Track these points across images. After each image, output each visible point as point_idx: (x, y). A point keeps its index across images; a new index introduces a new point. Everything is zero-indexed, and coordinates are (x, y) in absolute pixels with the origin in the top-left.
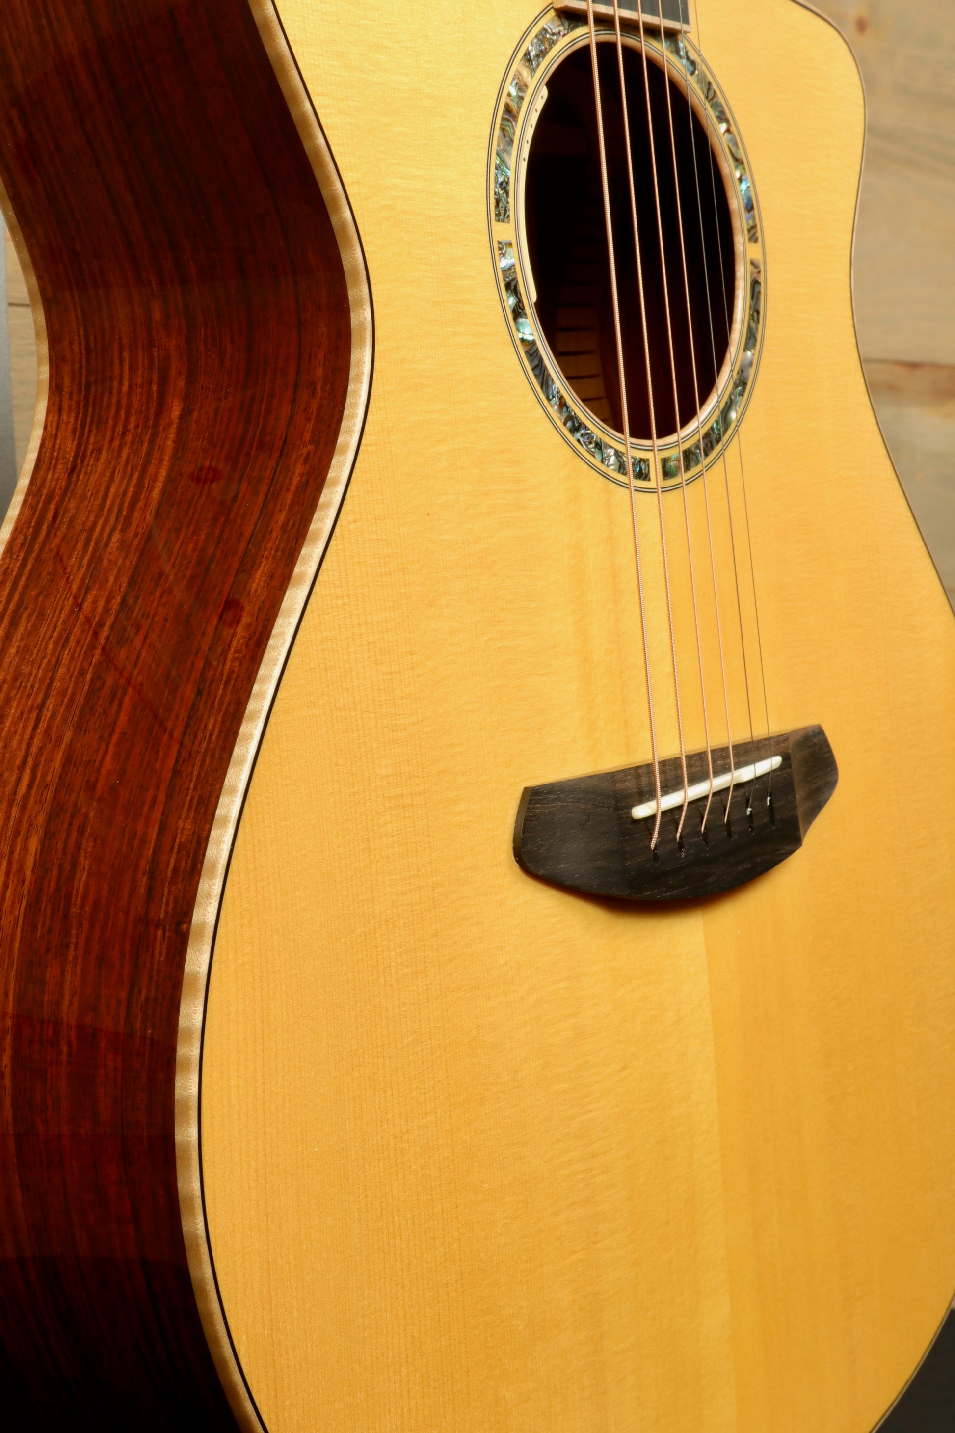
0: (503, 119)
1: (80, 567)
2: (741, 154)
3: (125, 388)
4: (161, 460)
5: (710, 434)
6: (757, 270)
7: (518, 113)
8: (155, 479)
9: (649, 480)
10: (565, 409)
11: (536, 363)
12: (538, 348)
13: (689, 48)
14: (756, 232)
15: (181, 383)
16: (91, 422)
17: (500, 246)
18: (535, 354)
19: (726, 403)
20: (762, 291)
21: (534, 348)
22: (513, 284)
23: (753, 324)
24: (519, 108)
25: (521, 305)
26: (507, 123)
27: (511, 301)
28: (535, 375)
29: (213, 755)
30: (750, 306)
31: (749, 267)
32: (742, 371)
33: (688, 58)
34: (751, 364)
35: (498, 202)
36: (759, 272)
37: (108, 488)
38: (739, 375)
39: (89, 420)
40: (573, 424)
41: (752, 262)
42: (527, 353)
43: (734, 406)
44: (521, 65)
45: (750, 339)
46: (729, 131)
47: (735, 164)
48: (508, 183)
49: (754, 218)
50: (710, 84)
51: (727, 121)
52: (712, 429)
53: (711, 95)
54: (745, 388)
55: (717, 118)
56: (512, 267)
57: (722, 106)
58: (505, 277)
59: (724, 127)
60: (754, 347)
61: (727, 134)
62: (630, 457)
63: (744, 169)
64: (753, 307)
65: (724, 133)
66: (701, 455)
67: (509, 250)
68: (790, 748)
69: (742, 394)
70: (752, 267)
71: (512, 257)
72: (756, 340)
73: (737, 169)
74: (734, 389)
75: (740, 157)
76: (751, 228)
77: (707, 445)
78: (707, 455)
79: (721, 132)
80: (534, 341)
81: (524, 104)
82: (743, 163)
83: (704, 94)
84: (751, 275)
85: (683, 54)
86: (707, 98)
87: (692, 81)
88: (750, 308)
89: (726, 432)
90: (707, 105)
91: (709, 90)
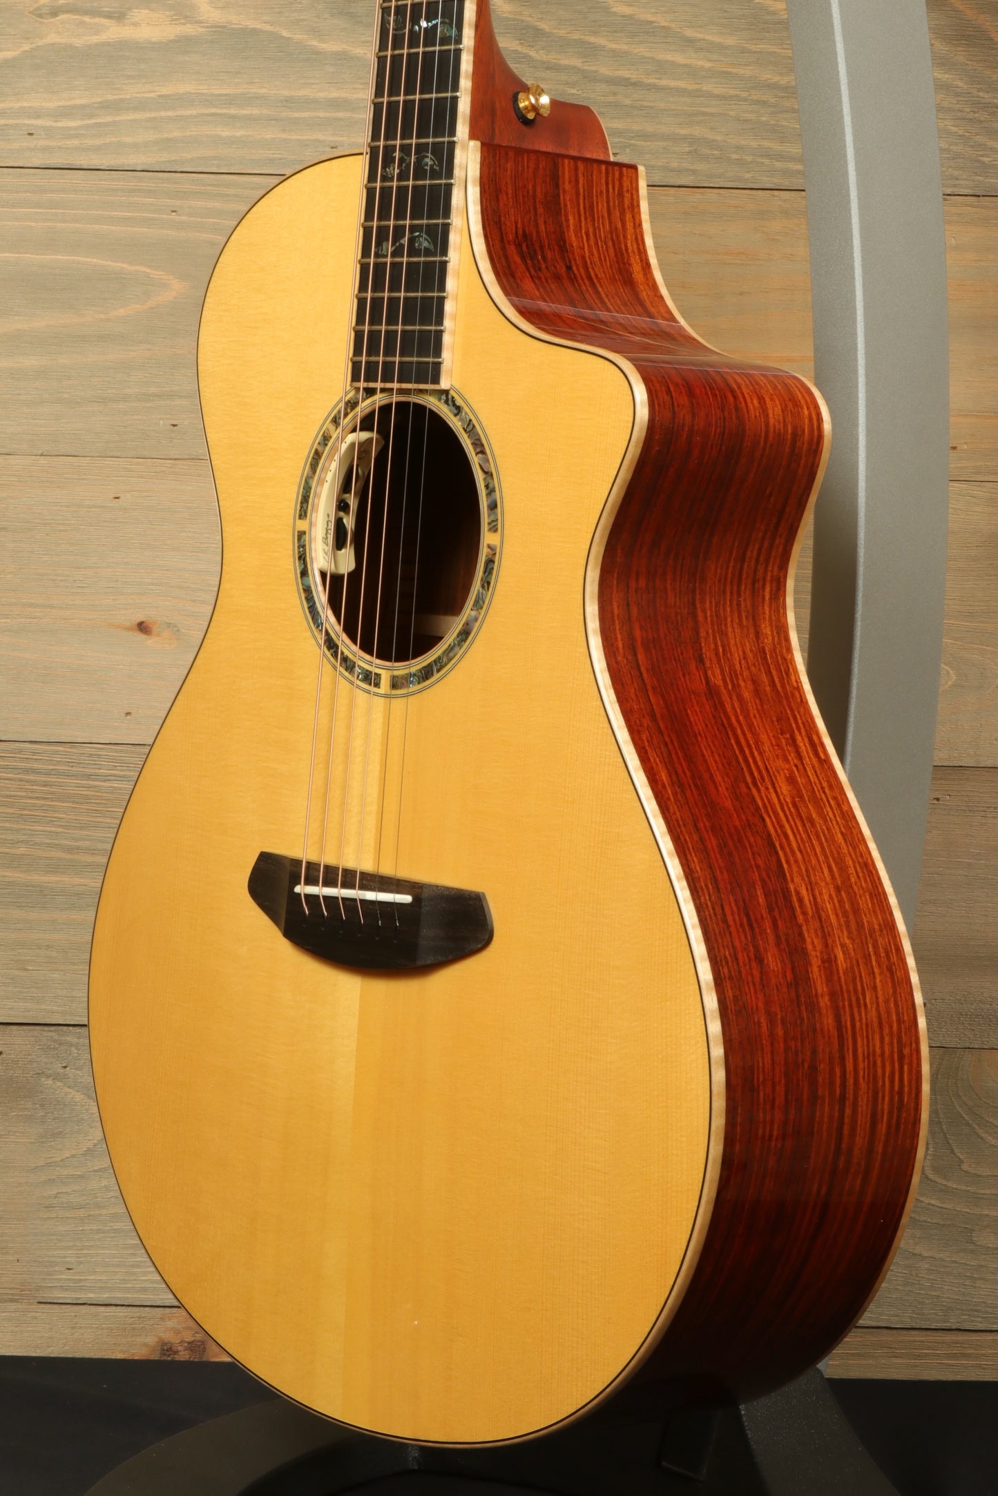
2: (491, 469)
5: (432, 667)
6: (491, 552)
7: (323, 454)
9: (379, 688)
10: (325, 634)
11: (311, 604)
12: (313, 596)
14: (498, 524)
17: (299, 534)
18: (310, 598)
19: (450, 645)
20: (495, 568)
21: (310, 596)
22: (303, 556)
23: (482, 591)
25: (306, 570)
26: (313, 461)
27: (301, 567)
28: (309, 612)
30: (482, 577)
31: (485, 549)
32: (467, 624)
33: (453, 404)
34: (476, 619)
35: (301, 508)
36: (495, 554)
38: (464, 627)
40: (330, 643)
41: (489, 546)
42: (306, 598)
43: (457, 649)
44: (330, 424)
45: (478, 602)
46: (483, 452)
47: (484, 476)
48: (309, 497)
49: (496, 515)
50: (470, 420)
51: (482, 445)
52: (435, 661)
53: (470, 428)
54: (468, 637)
55: (473, 444)
56: (304, 546)
57: (479, 435)
58: (299, 552)
59: (478, 450)
60: (482, 608)
61: (480, 455)
62: (367, 671)
63: (493, 479)
64: (484, 579)
65: (477, 454)
66: (423, 678)
67: (304, 537)
68: (425, 895)
69: (465, 640)
70: (489, 550)
71: (305, 541)
72: (484, 603)
73: (485, 479)
74: (458, 636)
75: (490, 471)
76: (493, 521)
77: (428, 672)
78: (427, 679)
79: (473, 454)
80: (311, 591)
81: (328, 448)
82: (492, 475)
83: (464, 428)
84: (487, 556)
85: (450, 402)
86: (465, 430)
87: (455, 420)
88: (482, 580)
89: (446, 665)
90: (465, 436)
91: (469, 425)
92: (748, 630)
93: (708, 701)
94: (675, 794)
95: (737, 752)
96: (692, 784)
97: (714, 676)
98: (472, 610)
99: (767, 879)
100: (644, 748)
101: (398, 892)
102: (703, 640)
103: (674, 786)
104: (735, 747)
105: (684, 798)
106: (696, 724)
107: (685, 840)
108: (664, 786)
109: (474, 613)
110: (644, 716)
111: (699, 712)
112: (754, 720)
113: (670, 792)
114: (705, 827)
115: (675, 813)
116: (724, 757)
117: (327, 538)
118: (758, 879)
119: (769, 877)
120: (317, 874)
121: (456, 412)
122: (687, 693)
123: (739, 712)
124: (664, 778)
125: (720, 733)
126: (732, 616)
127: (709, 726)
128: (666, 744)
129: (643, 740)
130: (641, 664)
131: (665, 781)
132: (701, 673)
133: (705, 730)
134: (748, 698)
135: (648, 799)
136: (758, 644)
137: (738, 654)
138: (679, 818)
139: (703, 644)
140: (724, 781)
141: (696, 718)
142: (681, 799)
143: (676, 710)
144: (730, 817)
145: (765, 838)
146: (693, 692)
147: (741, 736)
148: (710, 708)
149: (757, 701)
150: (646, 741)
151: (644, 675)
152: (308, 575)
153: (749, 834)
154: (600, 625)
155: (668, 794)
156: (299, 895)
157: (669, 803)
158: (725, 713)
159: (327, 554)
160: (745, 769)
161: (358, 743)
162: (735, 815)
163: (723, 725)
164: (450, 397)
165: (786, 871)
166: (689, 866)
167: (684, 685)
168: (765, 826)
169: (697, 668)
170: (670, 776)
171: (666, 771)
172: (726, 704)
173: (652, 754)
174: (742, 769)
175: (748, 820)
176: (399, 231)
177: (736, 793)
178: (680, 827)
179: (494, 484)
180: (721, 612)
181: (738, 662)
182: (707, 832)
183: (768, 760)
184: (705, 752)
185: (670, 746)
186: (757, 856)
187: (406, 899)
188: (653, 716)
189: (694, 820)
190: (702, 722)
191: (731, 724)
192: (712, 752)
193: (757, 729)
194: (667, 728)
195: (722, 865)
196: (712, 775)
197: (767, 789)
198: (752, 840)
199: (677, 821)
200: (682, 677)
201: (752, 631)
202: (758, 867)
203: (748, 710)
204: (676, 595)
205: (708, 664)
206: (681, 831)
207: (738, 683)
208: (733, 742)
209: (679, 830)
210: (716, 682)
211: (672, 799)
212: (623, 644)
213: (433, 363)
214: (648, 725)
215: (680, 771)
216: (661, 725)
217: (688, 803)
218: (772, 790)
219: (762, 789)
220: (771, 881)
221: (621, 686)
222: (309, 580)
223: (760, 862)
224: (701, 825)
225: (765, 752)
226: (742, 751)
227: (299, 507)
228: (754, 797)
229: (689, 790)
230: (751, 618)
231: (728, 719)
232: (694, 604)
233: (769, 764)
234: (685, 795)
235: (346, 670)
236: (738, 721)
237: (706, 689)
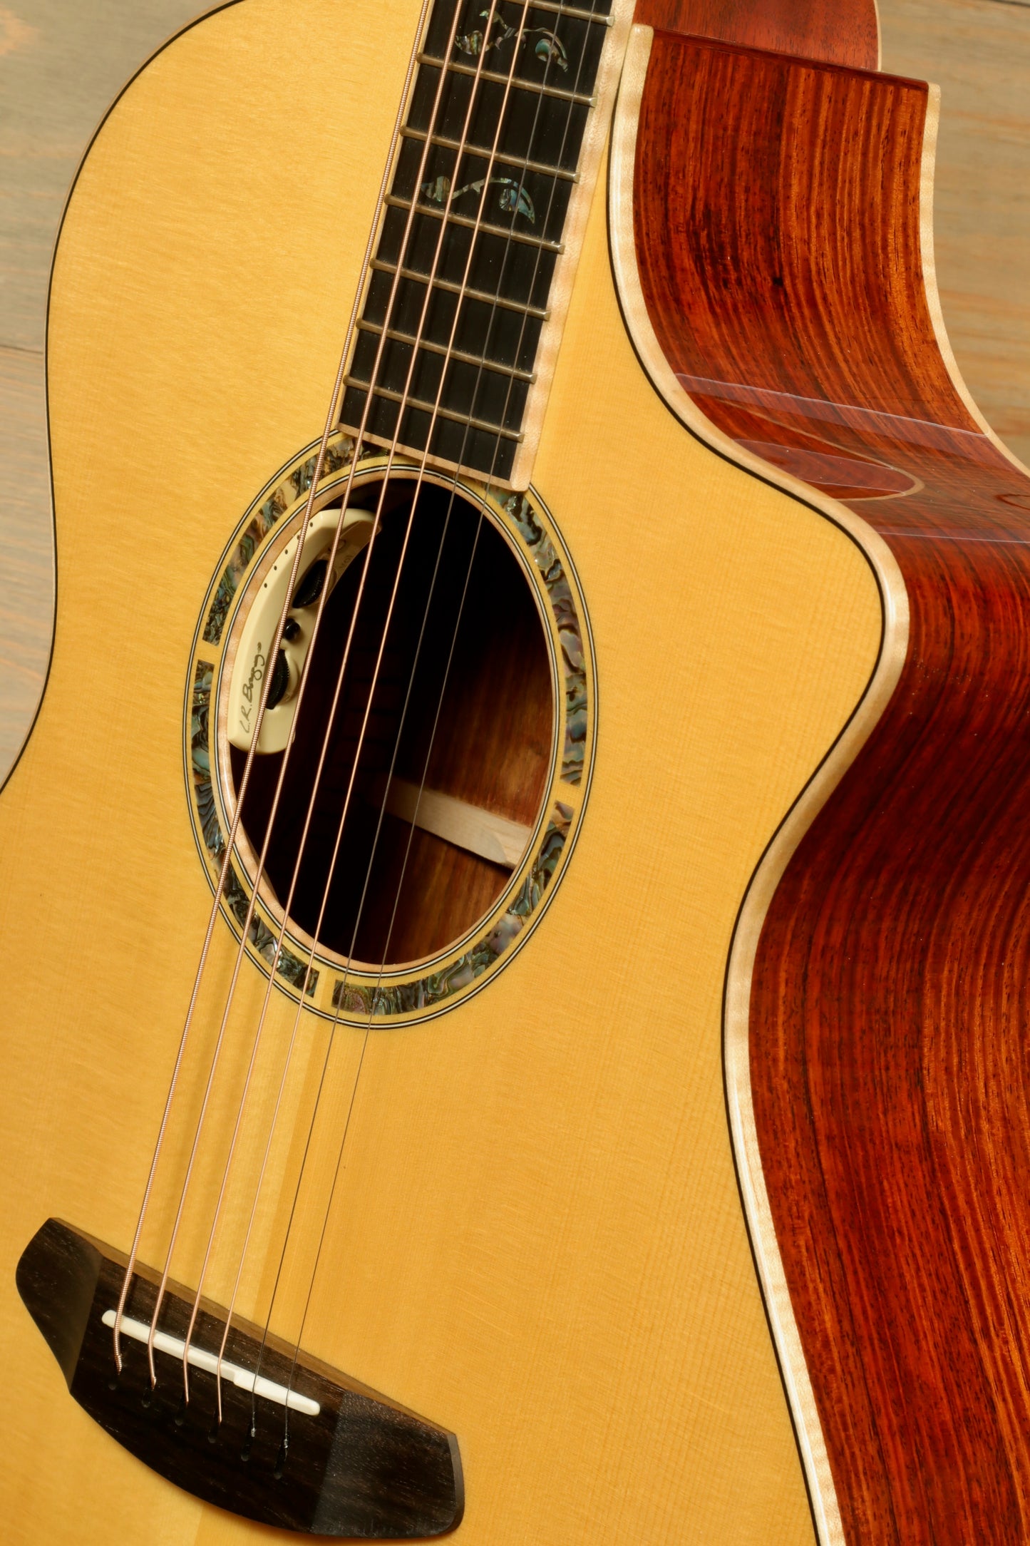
0: (246, 536)
2: (584, 665)
5: (417, 990)
6: (562, 820)
7: (266, 534)
9: (313, 996)
11: (205, 802)
12: (211, 788)
13: (537, 509)
14: (581, 771)
17: (200, 666)
18: (206, 793)
19: (457, 962)
20: (565, 849)
21: (206, 787)
22: (202, 710)
24: (267, 529)
25: (205, 735)
26: (247, 540)
27: (196, 727)
28: (200, 814)
30: (537, 859)
32: (496, 936)
33: (531, 523)
34: (515, 933)
35: (213, 620)
36: (568, 824)
38: (489, 938)
41: (559, 807)
42: (197, 787)
43: (469, 974)
44: (288, 483)
45: (522, 901)
46: (573, 628)
47: (570, 674)
48: (228, 604)
49: (582, 753)
50: (557, 562)
51: (574, 616)
52: (424, 982)
53: (555, 576)
54: (495, 959)
55: (555, 607)
56: (206, 692)
57: (570, 594)
58: (196, 700)
59: (564, 622)
60: (528, 915)
61: (566, 632)
62: (294, 957)
63: (585, 683)
64: (540, 863)
65: (560, 628)
66: (397, 1005)
67: (208, 674)
68: (344, 1411)
69: (488, 963)
70: (557, 812)
71: (210, 683)
72: (533, 909)
73: (569, 680)
74: (475, 950)
75: (581, 668)
76: (572, 763)
77: (409, 998)
78: (405, 1009)
79: (555, 626)
80: (209, 778)
81: (276, 526)
82: (584, 676)
83: (542, 573)
84: (551, 823)
85: (523, 515)
86: (545, 578)
87: (529, 551)
88: (536, 863)
89: (444, 996)
90: (544, 588)
91: (552, 569)
92: (1008, 1020)
93: (921, 1162)
94: (844, 1358)
95: (962, 1266)
96: (875, 1336)
97: (938, 1112)
98: (508, 912)
99: (987, 1531)
100: (799, 1263)
101: (295, 1388)
102: (927, 1042)
103: (843, 1342)
104: (959, 1256)
105: (859, 1365)
106: (896, 1211)
107: (853, 1454)
108: (826, 1344)
109: (511, 920)
110: (805, 1197)
111: (902, 1185)
112: (997, 1199)
113: (836, 1355)
114: (890, 1427)
115: (840, 1400)
116: (938, 1278)
117: (252, 686)
118: (971, 1532)
119: (991, 1527)
120: (148, 1301)
121: (532, 537)
122: (886, 1147)
123: (973, 1186)
124: (828, 1325)
125: (936, 1229)
126: (984, 994)
127: (917, 1213)
128: (839, 1255)
129: (798, 1246)
130: (812, 1090)
131: (829, 1332)
132: (916, 1107)
133: (911, 1223)
134: (992, 1155)
135: (796, 1371)
136: (1022, 1048)
137: (985, 1066)
138: (847, 1408)
139: (926, 1050)
140: (933, 1330)
141: (897, 1198)
142: (853, 1369)
143: (863, 1180)
144: (936, 1404)
145: (992, 1445)
146: (896, 1145)
147: (971, 1235)
148: (924, 1176)
149: (1007, 1160)
150: (804, 1250)
151: (815, 1113)
152: (207, 746)
153: (965, 1437)
154: (750, 1017)
155: (832, 1359)
156: (110, 1331)
157: (831, 1377)
158: (949, 1186)
159: (246, 715)
160: (972, 1302)
161: (258, 1082)
162: (945, 1401)
163: (943, 1211)
164: (524, 505)
165: (1023, 1515)
166: (853, 1510)
167: (884, 1129)
168: (995, 1421)
169: (910, 1096)
170: (840, 1322)
171: (834, 1312)
172: (952, 1167)
173: (812, 1273)
174: (967, 1302)
175: (966, 1410)
176: (473, 167)
177: (951, 1353)
178: (846, 1429)
179: (585, 694)
180: (966, 987)
181: (982, 1084)
182: (893, 1436)
183: (1014, 1281)
184: (905, 1267)
185: (845, 1257)
186: (975, 1485)
187: (310, 1407)
188: (821, 1194)
189: (872, 1413)
190: (907, 1209)
191: (955, 1208)
192: (918, 1270)
193: (1001, 1217)
194: (843, 1221)
195: (911, 1503)
196: (912, 1316)
197: (1006, 1342)
198: (969, 1451)
199: (843, 1415)
200: (881, 1116)
201: (1014, 1022)
202: (974, 1505)
203: (989, 1179)
204: (892, 958)
205: (929, 1088)
206: (848, 1438)
207: (978, 1124)
208: (956, 1246)
209: (843, 1434)
210: (940, 1124)
211: (838, 1368)
212: (786, 1052)
213: (504, 437)
214: (811, 1216)
215: (857, 1311)
216: (836, 1215)
217: (865, 1379)
218: (1013, 1345)
219: (997, 1342)
220: (994, 1535)
221: (772, 1136)
222: (208, 758)
223: (977, 1494)
224: (883, 1423)
225: (1009, 1264)
226: (970, 1265)
227: (206, 618)
228: (981, 1360)
229: (869, 1349)
230: (1016, 997)
231: (953, 1198)
232: (921, 974)
233: (1014, 1289)
234: (862, 1360)
235: (255, 942)
236: (969, 1202)
237: (920, 1138)
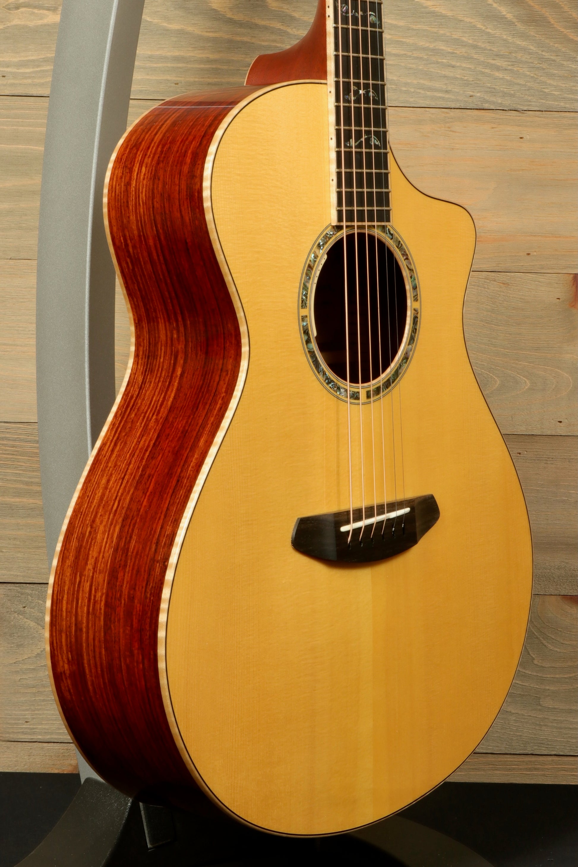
0: (307, 270)
1: (141, 427)
2: (412, 267)
3: (162, 360)
4: (172, 390)
5: (389, 380)
6: (416, 312)
7: (313, 267)
8: (170, 397)
9: (360, 400)
10: (325, 376)
11: (314, 359)
12: (315, 354)
13: (391, 229)
14: (418, 297)
15: (182, 362)
16: (149, 371)
17: (302, 318)
18: (314, 356)
20: (419, 320)
22: (307, 331)
23: (413, 334)
24: (314, 265)
25: (310, 338)
26: (308, 271)
27: (306, 337)
28: (314, 364)
29: (181, 504)
30: (412, 327)
31: (413, 311)
32: (407, 353)
33: (390, 233)
34: (411, 350)
35: (302, 301)
36: (418, 313)
37: (153, 397)
38: (405, 355)
39: (148, 369)
40: (328, 381)
41: (415, 310)
42: (311, 356)
43: (403, 368)
45: (411, 340)
46: (407, 259)
47: (409, 271)
48: (307, 294)
49: (417, 292)
50: (400, 242)
51: (407, 255)
52: (391, 377)
53: (399, 245)
54: (408, 360)
55: (402, 254)
57: (404, 249)
58: (303, 330)
59: (404, 258)
60: (413, 343)
61: (406, 260)
62: (353, 391)
63: (413, 272)
64: (414, 327)
67: (306, 319)
69: (407, 362)
71: (307, 321)
72: (414, 341)
73: (410, 273)
74: (401, 361)
76: (415, 296)
77: (388, 384)
78: (387, 388)
79: (403, 260)
80: (314, 351)
81: (316, 263)
82: (413, 270)
83: (396, 246)
84: (414, 315)
85: (387, 232)
86: (398, 247)
87: (392, 242)
89: (397, 378)
90: (398, 250)
91: (399, 244)
98: (408, 345)
101: (401, 508)
109: (410, 347)
120: (349, 517)
121: (391, 237)
152: (311, 342)
164: (387, 229)
176: (359, 134)
179: (414, 275)
187: (407, 510)
213: (386, 210)
222: (312, 345)
227: (300, 301)
235: (340, 394)
